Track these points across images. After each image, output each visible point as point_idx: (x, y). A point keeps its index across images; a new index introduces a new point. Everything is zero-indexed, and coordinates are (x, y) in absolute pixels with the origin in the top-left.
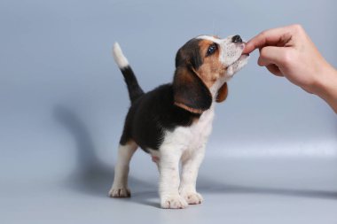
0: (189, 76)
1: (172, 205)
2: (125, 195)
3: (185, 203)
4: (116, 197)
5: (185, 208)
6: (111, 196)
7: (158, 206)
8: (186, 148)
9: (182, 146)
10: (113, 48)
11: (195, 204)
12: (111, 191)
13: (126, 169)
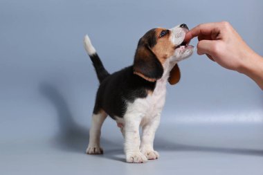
0: (146, 52)
1: (135, 160)
2: (99, 152)
3: (145, 158)
4: (92, 154)
5: (146, 162)
6: (88, 153)
7: (124, 160)
8: (144, 115)
9: (140, 114)
10: (84, 40)
11: (153, 159)
12: (88, 149)
13: (99, 133)
